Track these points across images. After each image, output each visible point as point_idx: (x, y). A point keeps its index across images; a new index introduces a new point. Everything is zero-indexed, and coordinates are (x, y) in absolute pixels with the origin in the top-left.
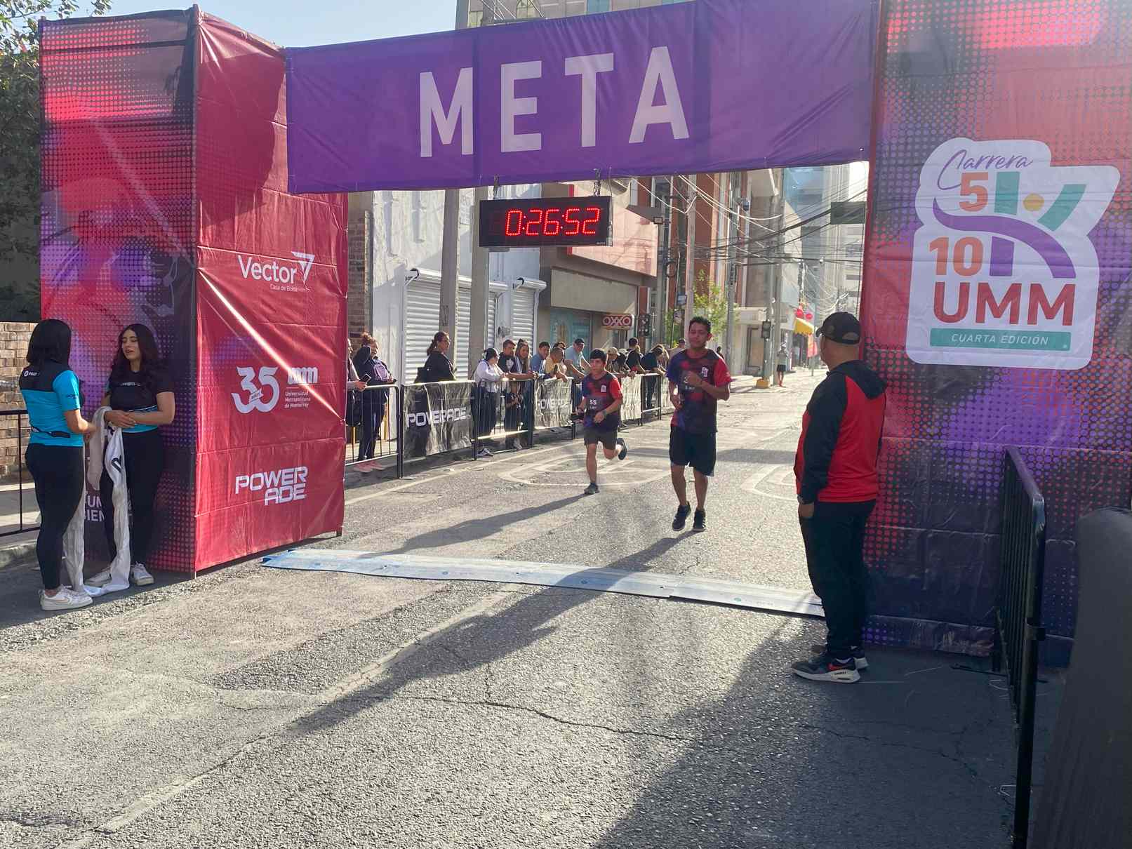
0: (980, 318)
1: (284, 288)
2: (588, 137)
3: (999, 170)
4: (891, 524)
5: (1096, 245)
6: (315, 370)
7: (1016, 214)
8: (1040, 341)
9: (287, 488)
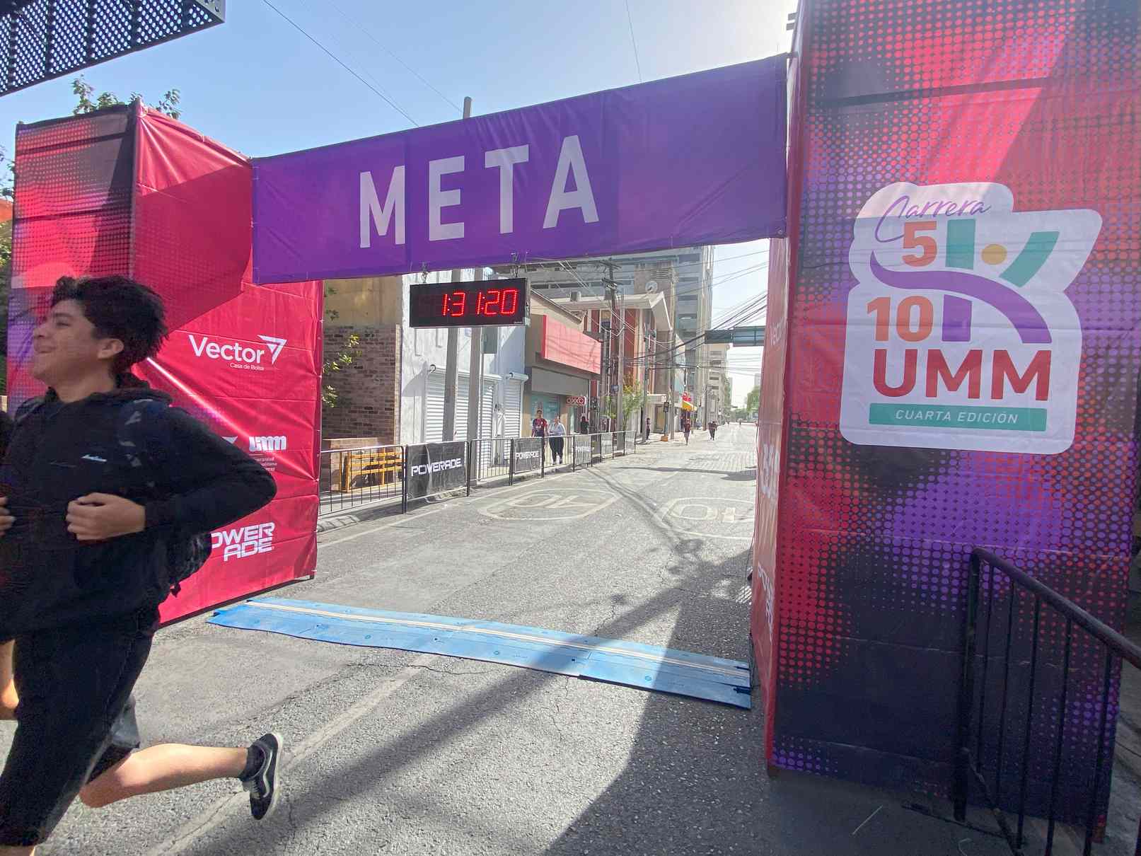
0: (931, 391)
1: (247, 367)
2: (506, 224)
3: (950, 218)
4: (825, 632)
5: (1076, 303)
6: (284, 439)
7: (971, 268)
8: (1007, 419)
9: (251, 543)
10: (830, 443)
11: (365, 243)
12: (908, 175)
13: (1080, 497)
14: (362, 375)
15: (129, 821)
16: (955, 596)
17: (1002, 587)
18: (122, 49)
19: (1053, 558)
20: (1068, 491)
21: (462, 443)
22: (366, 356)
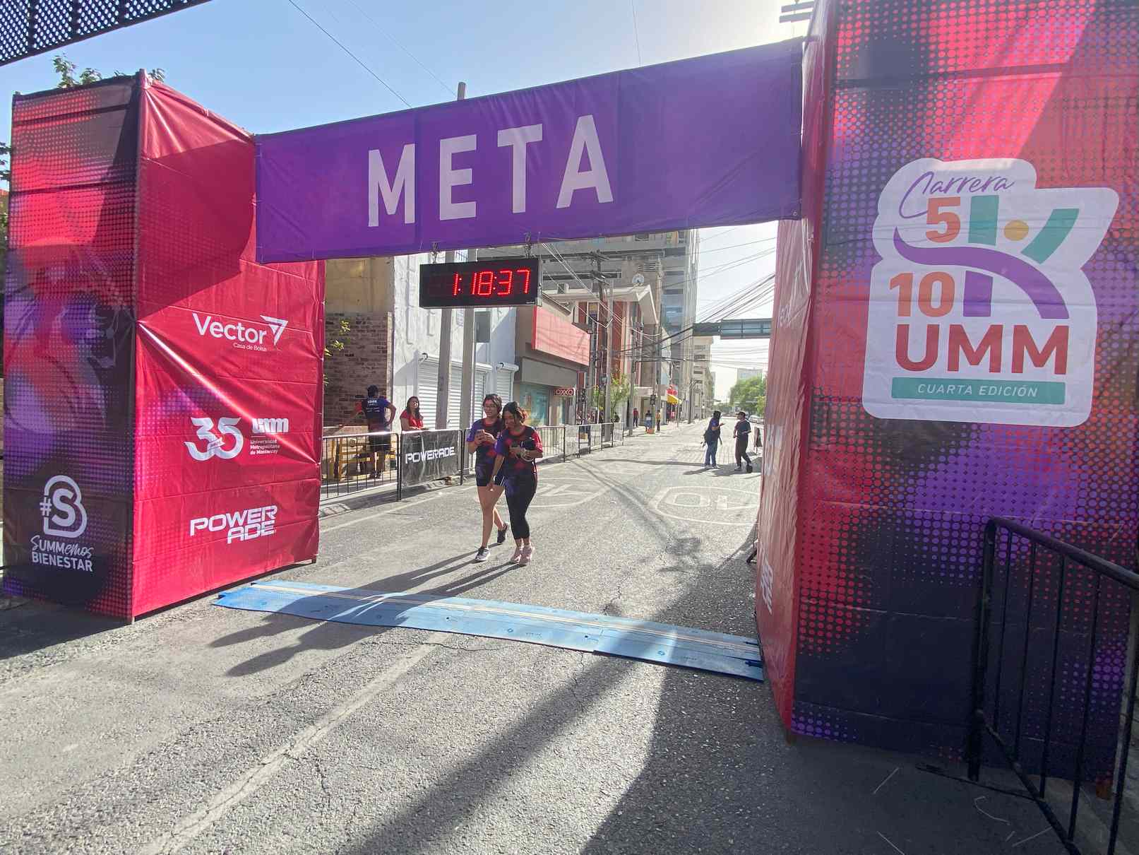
0: (953, 365)
1: (250, 348)
2: (519, 203)
3: (974, 194)
4: (845, 603)
5: (1092, 279)
6: (286, 421)
7: (995, 245)
8: (1027, 392)
9: (254, 526)
10: (852, 417)
11: (374, 222)
12: (932, 150)
13: (1096, 468)
14: (353, 363)
15: (158, 793)
16: (972, 565)
17: (1018, 556)
18: (109, 25)
19: (1069, 527)
20: (1085, 463)
21: (456, 432)
22: (356, 344)
